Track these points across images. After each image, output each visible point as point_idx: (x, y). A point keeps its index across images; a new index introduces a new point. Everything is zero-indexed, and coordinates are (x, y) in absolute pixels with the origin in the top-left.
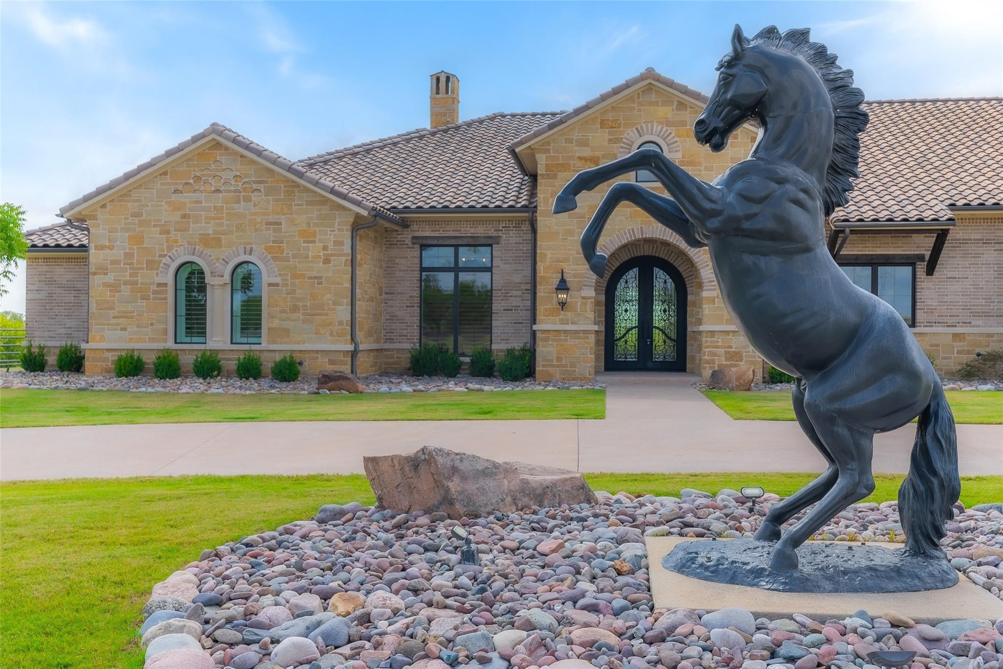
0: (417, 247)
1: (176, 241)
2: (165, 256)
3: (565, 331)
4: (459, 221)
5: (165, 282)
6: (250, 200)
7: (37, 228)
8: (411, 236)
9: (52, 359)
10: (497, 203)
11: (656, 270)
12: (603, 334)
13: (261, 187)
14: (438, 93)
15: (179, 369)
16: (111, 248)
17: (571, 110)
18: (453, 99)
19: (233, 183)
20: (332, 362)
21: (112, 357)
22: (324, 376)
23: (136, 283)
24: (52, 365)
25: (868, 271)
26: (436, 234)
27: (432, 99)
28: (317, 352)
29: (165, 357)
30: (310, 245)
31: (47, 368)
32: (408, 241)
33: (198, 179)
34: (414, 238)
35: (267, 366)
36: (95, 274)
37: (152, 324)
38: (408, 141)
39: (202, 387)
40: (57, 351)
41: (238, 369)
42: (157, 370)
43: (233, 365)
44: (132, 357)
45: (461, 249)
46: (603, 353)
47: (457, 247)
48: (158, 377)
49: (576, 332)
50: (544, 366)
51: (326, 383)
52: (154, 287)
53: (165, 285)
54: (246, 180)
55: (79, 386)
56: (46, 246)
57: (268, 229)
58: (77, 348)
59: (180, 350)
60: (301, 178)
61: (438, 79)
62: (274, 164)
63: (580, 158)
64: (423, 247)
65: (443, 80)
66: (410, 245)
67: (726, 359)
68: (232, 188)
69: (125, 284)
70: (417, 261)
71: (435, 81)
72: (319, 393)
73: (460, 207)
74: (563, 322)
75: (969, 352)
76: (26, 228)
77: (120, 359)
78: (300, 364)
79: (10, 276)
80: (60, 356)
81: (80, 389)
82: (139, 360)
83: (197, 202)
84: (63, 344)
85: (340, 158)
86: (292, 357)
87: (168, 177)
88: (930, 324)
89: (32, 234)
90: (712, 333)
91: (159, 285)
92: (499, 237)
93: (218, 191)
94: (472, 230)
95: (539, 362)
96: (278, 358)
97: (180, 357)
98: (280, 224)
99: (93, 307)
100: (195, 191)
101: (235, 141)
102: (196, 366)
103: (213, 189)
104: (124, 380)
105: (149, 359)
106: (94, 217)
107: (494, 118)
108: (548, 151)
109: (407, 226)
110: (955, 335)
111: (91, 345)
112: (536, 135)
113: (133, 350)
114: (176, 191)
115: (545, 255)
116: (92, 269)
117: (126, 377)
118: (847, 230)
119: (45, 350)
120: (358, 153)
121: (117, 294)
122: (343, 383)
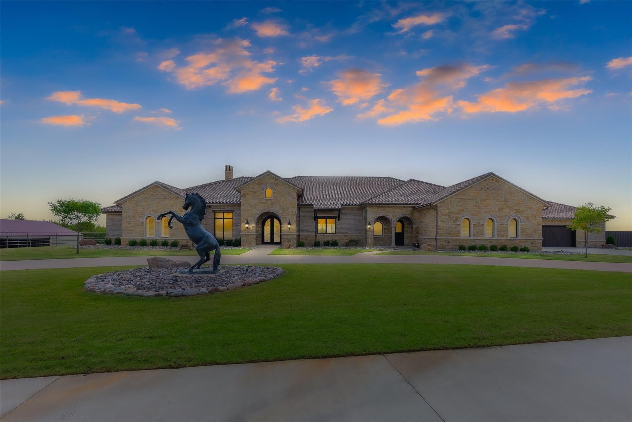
0: (213, 212)
1: (146, 211)
2: (143, 215)
3: (248, 234)
4: (224, 206)
5: (143, 221)
6: (166, 201)
7: (110, 206)
8: (211, 210)
9: (113, 241)
10: (233, 202)
11: (275, 219)
12: (261, 235)
13: (169, 197)
14: (227, 170)
15: (146, 244)
16: (128, 212)
17: (256, 176)
18: (231, 172)
19: (161, 196)
20: (187, 242)
21: (128, 241)
22: (182, 246)
23: (135, 221)
24: (113, 243)
25: (325, 220)
26: (218, 209)
27: (225, 172)
28: (183, 239)
29: (142, 241)
30: (182, 212)
31: (112, 243)
32: (211, 211)
33: (152, 195)
34: (212, 210)
35: (170, 243)
36: (124, 219)
37: (139, 232)
38: (216, 184)
39: (150, 248)
40: (115, 239)
41: (162, 244)
42: (140, 244)
43: (161, 243)
44: (134, 241)
45: (225, 213)
46: (261, 240)
47: (224, 213)
48: (140, 246)
49: (251, 235)
50: (243, 243)
51: (183, 247)
52: (140, 223)
53: (143, 222)
54: (165, 195)
55: (118, 248)
56: (111, 211)
57: (170, 208)
58: (119, 238)
59: (147, 239)
60: (179, 195)
61: (227, 167)
62: (172, 192)
63: (252, 192)
64: (215, 212)
65: (228, 167)
66: (212, 212)
67: (287, 241)
68: (161, 198)
69: (132, 222)
70: (213, 216)
71: (226, 167)
72: (180, 250)
73: (224, 203)
74: (247, 232)
75: (347, 240)
76: (101, 208)
77: (130, 241)
78: (179, 242)
79: (97, 220)
80: (115, 241)
81: (118, 249)
82: (136, 241)
83: (151, 201)
84: (116, 237)
85: (196, 188)
86: (176, 241)
87: (144, 194)
88: (339, 233)
89: (108, 208)
90: (284, 235)
91: (141, 222)
92: (235, 210)
93: (157, 198)
94: (228, 209)
95: (242, 242)
96: (173, 241)
97: (147, 241)
98: (174, 207)
99: (123, 228)
100: (151, 198)
101: (161, 186)
102: (150, 243)
103: (156, 198)
104: (131, 246)
105: (138, 241)
106: (123, 204)
107: (241, 178)
108: (244, 190)
109: (211, 207)
110: (344, 236)
111: (123, 238)
112: (240, 186)
113: (134, 239)
114: (146, 198)
115: (243, 215)
116: (123, 218)
117: (132, 246)
118: (317, 210)
119: (111, 239)
120: (201, 187)
121: (130, 224)
122: (187, 247)
